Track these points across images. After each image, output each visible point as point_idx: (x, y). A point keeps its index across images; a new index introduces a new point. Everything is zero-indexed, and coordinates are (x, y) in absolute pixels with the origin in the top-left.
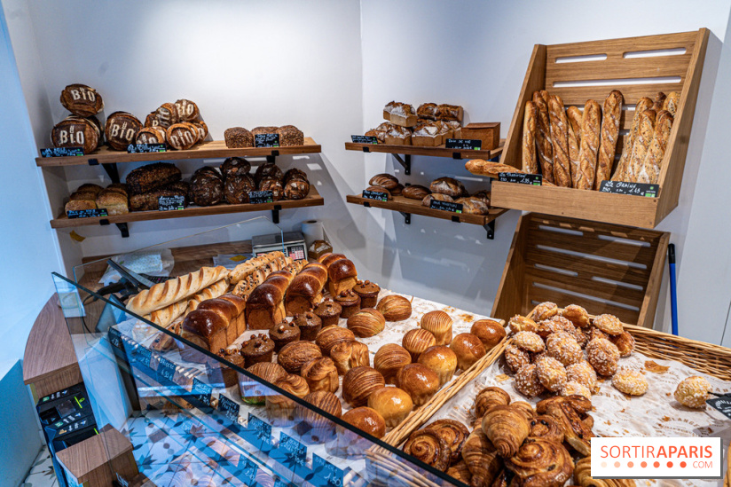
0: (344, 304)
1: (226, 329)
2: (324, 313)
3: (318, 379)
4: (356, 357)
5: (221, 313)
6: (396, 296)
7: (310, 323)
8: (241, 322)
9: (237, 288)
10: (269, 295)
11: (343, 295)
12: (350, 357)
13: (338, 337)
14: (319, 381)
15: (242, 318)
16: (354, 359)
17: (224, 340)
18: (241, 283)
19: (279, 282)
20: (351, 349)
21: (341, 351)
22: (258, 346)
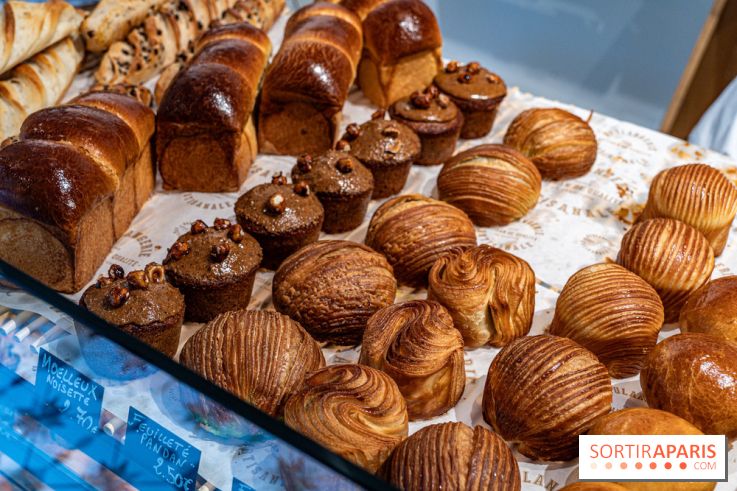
0: (423, 127)
1: (112, 199)
2: (376, 155)
3: (422, 372)
4: (506, 298)
5: (96, 154)
6: (558, 111)
7: (345, 185)
8: (143, 170)
9: (106, 63)
10: (219, 97)
11: (416, 103)
12: (489, 298)
13: (439, 233)
14: (424, 378)
15: (145, 161)
16: (505, 307)
17: (107, 227)
18: (117, 51)
19: (239, 56)
20: (491, 275)
21: (462, 280)
22: (218, 257)
